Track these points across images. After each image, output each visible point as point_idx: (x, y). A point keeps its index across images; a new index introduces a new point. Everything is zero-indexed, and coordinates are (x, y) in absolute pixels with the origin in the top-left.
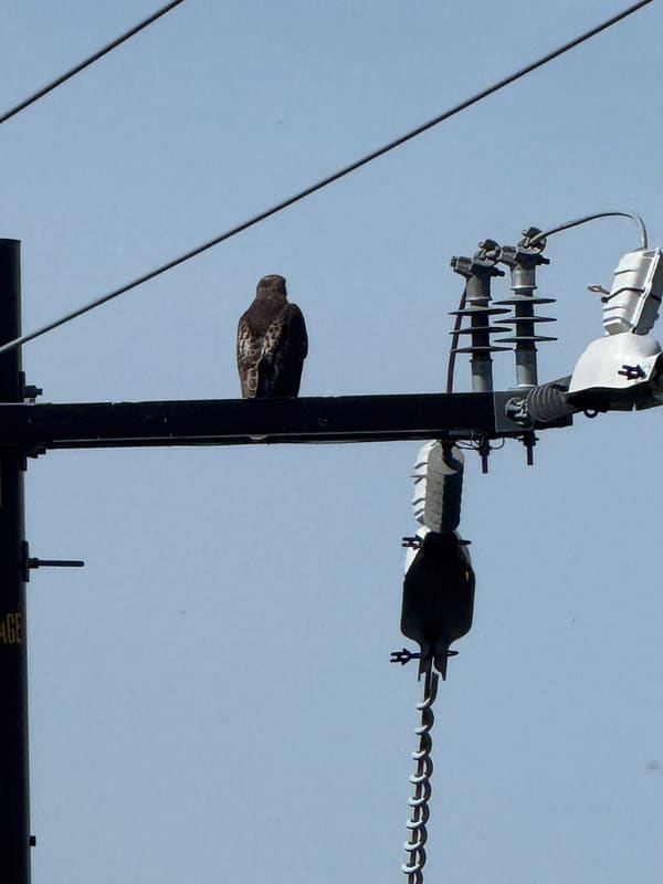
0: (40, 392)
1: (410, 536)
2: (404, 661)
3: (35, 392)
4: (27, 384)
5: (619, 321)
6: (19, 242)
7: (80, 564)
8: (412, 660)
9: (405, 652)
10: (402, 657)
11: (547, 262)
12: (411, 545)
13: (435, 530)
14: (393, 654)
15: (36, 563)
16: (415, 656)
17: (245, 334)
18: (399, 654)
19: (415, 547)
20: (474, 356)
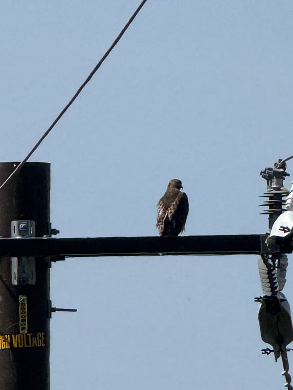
0: (58, 232)
1: (257, 297)
2: (268, 354)
3: (56, 232)
4: (52, 228)
5: (289, 205)
6: (50, 164)
7: (75, 310)
8: (271, 353)
9: (268, 349)
10: (266, 351)
11: (288, 175)
12: (258, 301)
13: (267, 295)
14: (263, 350)
15: (54, 310)
16: (272, 351)
17: (161, 207)
18: (265, 350)
19: (260, 301)
20: (270, 216)
